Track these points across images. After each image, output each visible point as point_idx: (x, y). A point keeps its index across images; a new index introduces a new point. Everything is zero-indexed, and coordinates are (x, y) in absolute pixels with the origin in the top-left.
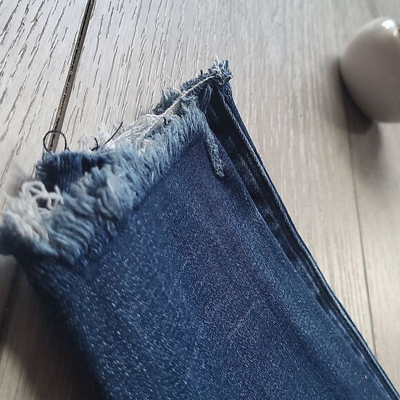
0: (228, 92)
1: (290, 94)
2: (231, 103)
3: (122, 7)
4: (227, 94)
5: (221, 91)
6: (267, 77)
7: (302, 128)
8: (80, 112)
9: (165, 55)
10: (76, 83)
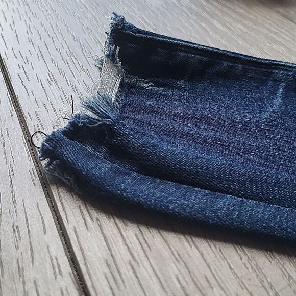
0: (131, 27)
1: (184, 9)
2: (139, 31)
3: (27, 61)
4: (131, 28)
5: (125, 30)
6: (159, 15)
7: (209, 17)
8: (40, 125)
9: (76, 59)
10: (26, 114)
